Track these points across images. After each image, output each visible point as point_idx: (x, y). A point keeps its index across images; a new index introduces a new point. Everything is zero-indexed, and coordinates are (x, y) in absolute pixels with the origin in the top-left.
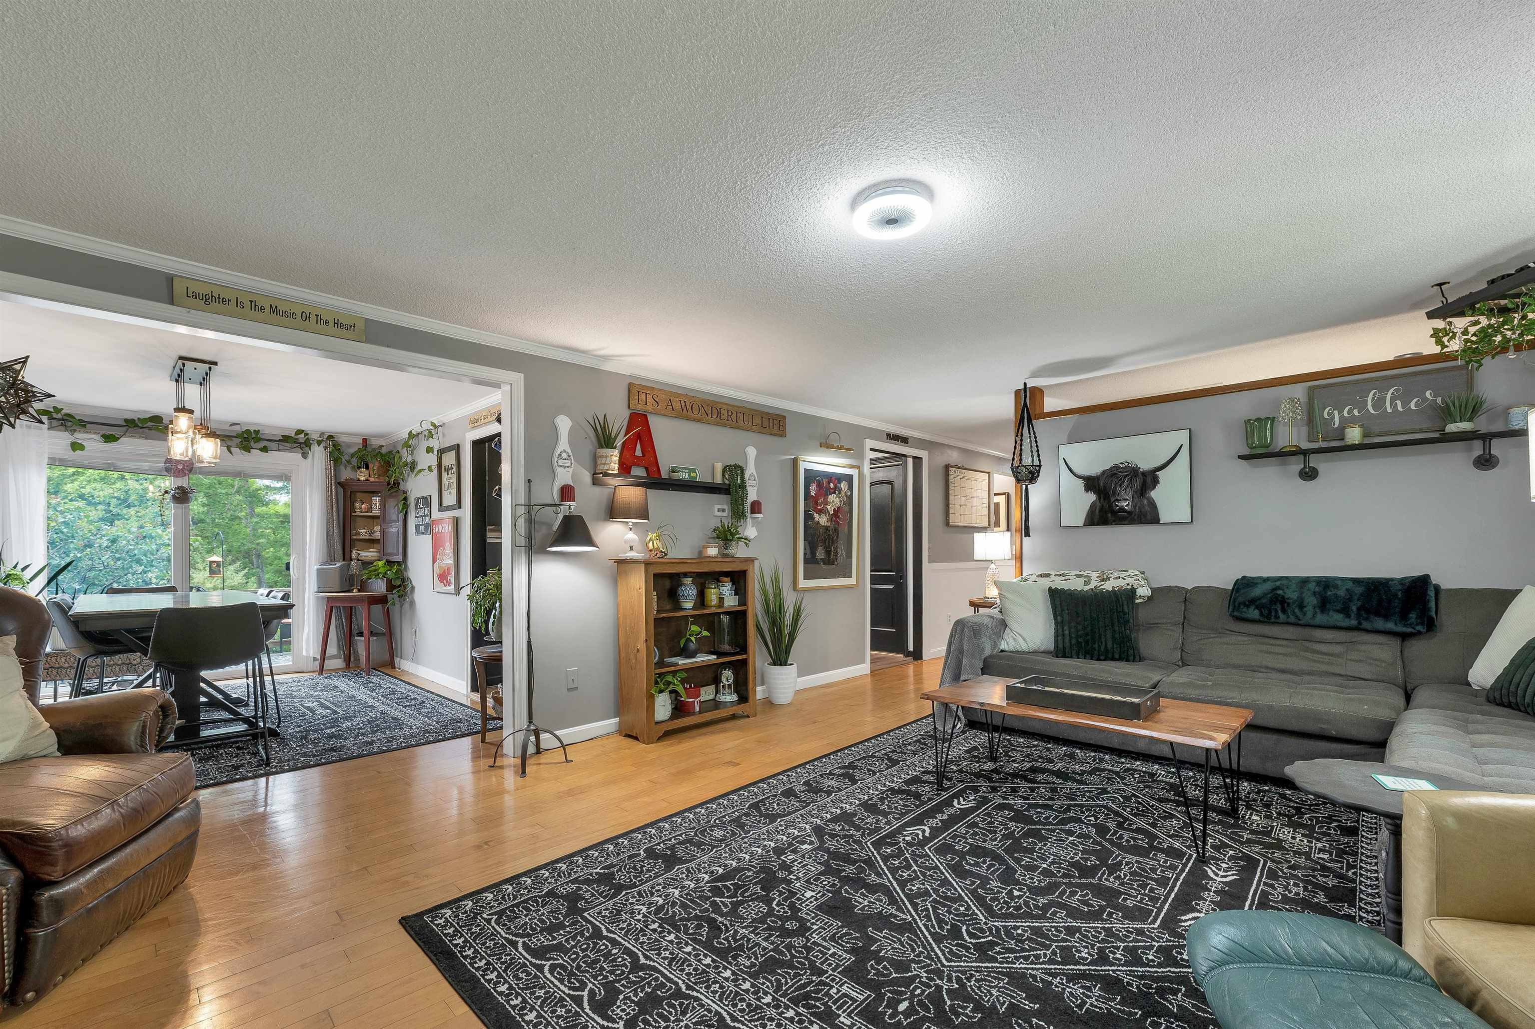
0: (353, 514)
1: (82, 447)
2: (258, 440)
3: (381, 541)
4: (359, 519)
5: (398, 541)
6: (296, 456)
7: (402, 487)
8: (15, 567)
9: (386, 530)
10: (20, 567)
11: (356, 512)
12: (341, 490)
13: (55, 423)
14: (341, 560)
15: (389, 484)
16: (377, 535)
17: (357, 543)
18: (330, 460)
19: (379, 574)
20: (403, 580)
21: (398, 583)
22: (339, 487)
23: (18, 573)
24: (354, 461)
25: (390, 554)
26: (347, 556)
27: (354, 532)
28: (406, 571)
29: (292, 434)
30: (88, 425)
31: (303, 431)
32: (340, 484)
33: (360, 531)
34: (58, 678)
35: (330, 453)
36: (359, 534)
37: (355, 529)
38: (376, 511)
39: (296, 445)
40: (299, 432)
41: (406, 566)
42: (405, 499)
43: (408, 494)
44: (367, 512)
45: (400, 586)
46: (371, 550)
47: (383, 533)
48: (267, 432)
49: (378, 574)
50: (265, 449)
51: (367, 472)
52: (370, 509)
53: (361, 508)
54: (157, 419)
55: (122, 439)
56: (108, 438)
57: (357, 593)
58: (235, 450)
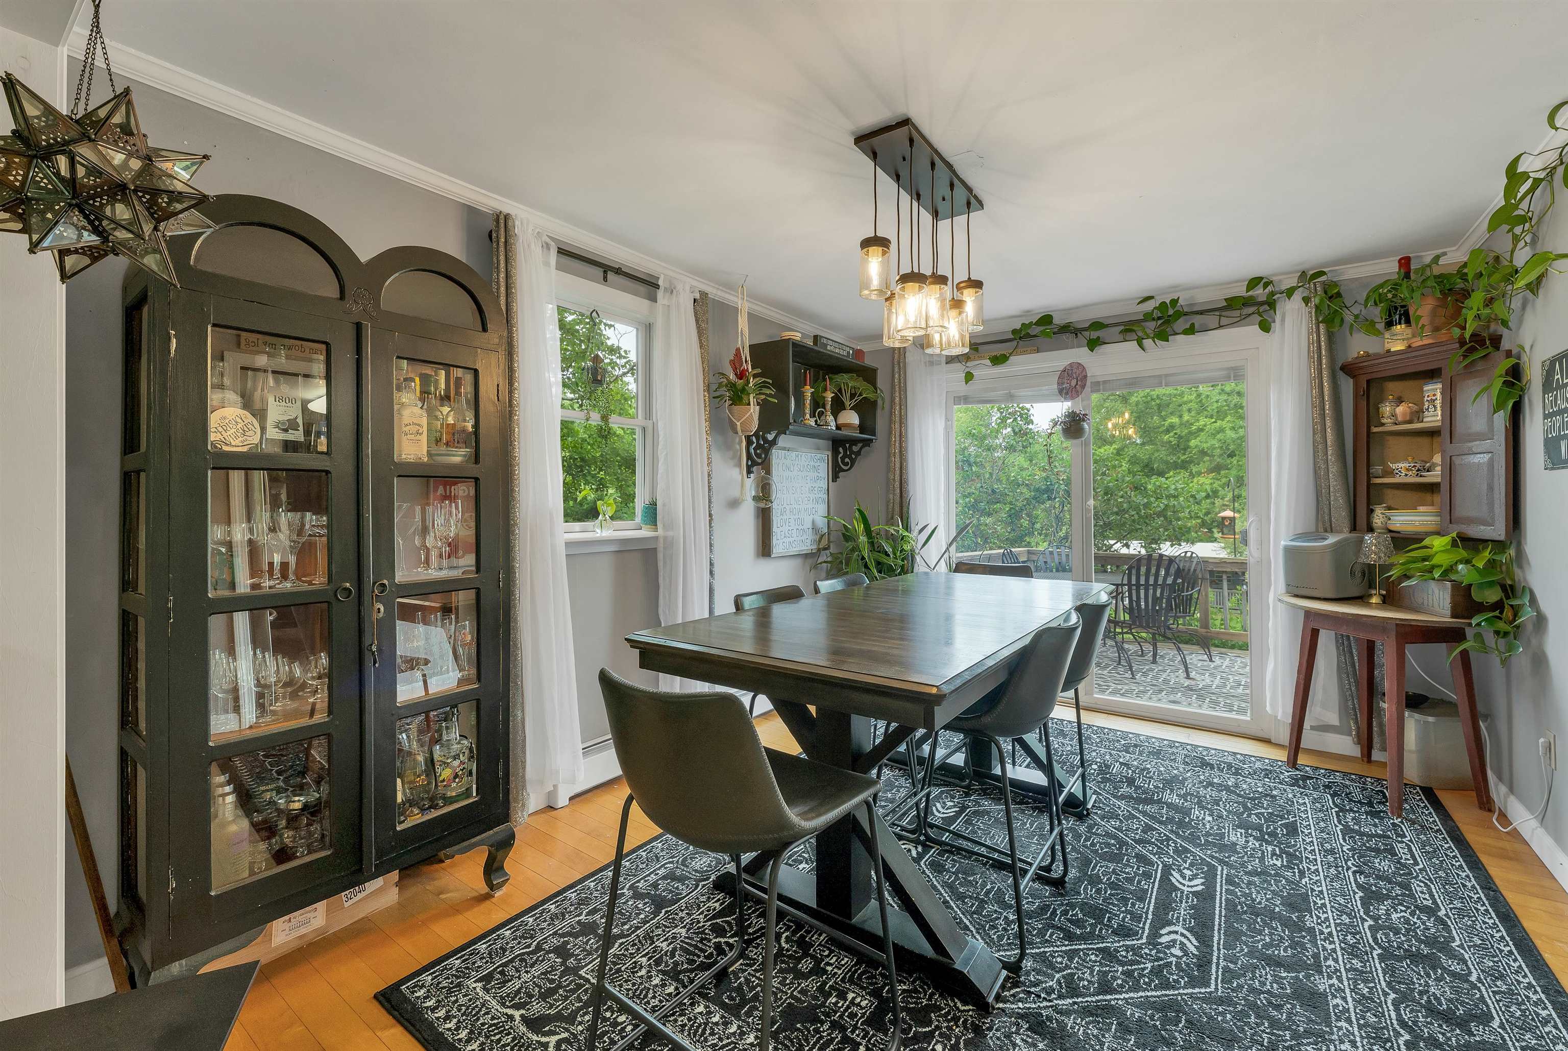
0: (1375, 430)
2: (1179, 316)
3: (1445, 488)
4: (1392, 441)
5: (1491, 488)
6: (1251, 331)
7: (1505, 345)
9: (1457, 461)
11: (1383, 425)
12: (1347, 386)
14: (1346, 530)
15: (1462, 342)
16: (1435, 476)
17: (1390, 493)
18: (1318, 324)
19: (1433, 567)
20: (1510, 590)
21: (1493, 595)
22: (1342, 377)
24: (1377, 313)
25: (1470, 521)
26: (1362, 522)
27: (1377, 469)
28: (1520, 567)
29: (1240, 290)
31: (1261, 278)
32: (1349, 369)
33: (1393, 466)
35: (1317, 307)
36: (1390, 473)
37: (1383, 463)
38: (1434, 417)
39: (1249, 310)
40: (1254, 282)
41: (1520, 553)
42: (1515, 373)
43: (1525, 358)
44: (1410, 422)
45: (1498, 606)
46: (1422, 509)
47: (1450, 469)
49: (1431, 570)
50: (1194, 332)
51: (1407, 331)
52: (1418, 415)
53: (1394, 415)
54: (1046, 320)
55: (1011, 358)
56: (998, 360)
57: (1378, 606)
58: (1148, 343)
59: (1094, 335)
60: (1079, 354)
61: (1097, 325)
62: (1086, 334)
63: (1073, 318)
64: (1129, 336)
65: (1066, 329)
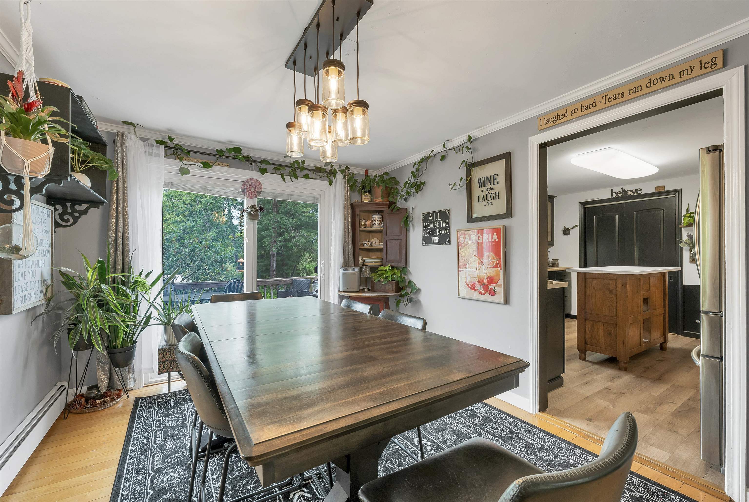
0: (360, 229)
1: (188, 172)
2: (303, 169)
3: (384, 250)
4: (364, 233)
6: (323, 184)
8: (140, 274)
9: (388, 242)
10: (144, 273)
11: (361, 227)
13: (170, 151)
14: (353, 265)
16: (379, 245)
17: (364, 252)
18: (348, 186)
21: (404, 285)
23: (143, 280)
25: (392, 261)
26: (357, 262)
27: (361, 243)
29: (323, 166)
30: (192, 154)
31: (330, 164)
32: (352, 205)
33: (364, 242)
34: (171, 370)
35: (347, 181)
36: (363, 245)
37: (362, 241)
38: (376, 226)
39: (323, 174)
40: (327, 164)
43: (410, 211)
44: (370, 227)
46: (374, 257)
47: (386, 244)
48: (309, 164)
50: (307, 177)
51: (370, 195)
52: (372, 225)
53: (365, 224)
54: (237, 150)
55: (214, 166)
56: (206, 165)
57: (367, 292)
58: (287, 178)
59: (263, 166)
60: (253, 175)
61: (265, 161)
62: (259, 164)
63: (252, 154)
64: (278, 172)
65: (248, 159)
